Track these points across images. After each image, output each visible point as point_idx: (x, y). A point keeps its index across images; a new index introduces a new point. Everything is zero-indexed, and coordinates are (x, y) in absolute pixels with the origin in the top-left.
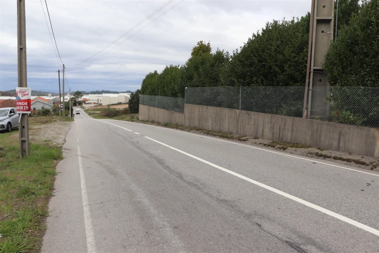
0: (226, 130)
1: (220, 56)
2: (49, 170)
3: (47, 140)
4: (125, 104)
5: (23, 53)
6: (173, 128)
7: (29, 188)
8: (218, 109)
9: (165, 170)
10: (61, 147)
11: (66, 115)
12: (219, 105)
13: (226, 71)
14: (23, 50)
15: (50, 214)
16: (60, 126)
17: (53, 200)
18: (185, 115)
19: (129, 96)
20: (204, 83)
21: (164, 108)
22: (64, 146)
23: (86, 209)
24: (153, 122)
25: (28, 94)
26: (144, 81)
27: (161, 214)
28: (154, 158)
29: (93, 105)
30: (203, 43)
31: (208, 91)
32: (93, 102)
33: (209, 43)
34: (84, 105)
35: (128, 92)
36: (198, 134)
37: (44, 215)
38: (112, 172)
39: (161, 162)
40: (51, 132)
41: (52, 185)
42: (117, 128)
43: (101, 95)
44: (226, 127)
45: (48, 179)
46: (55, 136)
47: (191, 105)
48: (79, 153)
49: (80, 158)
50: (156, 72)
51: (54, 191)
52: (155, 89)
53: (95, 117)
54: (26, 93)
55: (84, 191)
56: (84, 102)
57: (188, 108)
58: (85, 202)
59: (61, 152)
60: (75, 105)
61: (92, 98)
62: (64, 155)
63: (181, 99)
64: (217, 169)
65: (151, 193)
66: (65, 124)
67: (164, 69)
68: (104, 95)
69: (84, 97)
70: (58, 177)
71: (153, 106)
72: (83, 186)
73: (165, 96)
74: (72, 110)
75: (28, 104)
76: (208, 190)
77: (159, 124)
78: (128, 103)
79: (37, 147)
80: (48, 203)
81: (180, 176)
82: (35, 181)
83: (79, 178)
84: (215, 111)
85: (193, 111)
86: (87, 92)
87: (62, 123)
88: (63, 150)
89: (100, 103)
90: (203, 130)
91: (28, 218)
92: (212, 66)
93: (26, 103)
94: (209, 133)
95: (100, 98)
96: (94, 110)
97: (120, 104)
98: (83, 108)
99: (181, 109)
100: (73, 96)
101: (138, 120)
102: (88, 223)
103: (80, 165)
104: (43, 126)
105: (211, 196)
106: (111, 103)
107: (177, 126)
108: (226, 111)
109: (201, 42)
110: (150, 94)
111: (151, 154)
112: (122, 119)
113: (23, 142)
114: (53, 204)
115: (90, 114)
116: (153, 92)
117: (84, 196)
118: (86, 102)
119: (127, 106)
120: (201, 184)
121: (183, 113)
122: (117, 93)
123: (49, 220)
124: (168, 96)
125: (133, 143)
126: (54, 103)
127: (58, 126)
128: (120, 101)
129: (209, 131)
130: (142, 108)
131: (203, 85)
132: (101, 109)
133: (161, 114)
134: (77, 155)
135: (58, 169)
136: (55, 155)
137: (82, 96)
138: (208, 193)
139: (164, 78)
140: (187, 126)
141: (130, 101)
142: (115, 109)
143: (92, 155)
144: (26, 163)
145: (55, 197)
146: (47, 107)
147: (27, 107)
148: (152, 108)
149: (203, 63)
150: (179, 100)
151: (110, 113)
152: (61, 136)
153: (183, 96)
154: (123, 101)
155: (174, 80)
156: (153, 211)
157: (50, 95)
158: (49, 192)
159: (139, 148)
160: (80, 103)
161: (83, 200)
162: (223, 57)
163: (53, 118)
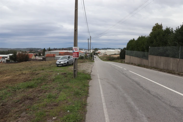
0: (171, 69)
1: (168, 31)
2: (86, 84)
3: (83, 70)
4: (118, 54)
5: (76, 32)
6: (142, 67)
7: (78, 92)
8: (167, 58)
9: (141, 88)
10: (90, 74)
11: (91, 59)
12: (167, 56)
13: (171, 38)
14: (76, 31)
15: (88, 104)
16: (89, 64)
17: (89, 98)
18: (149, 61)
19: (120, 51)
20: (159, 45)
21: (137, 57)
22: (92, 74)
23: (104, 104)
24: (132, 64)
25: (78, 50)
26: (128, 44)
27: (140, 110)
28: (135, 82)
29: (103, 55)
30: (158, 24)
31: (161, 49)
32: (103, 53)
33: (161, 24)
34: (98, 55)
35: (119, 49)
36: (156, 70)
37: (86, 105)
38: (115, 88)
39: (138, 84)
40: (85, 67)
41: (88, 91)
42: (115, 66)
43: (106, 50)
44: (171, 67)
45: (86, 88)
46: (87, 69)
47: (152, 56)
48: (99, 77)
49: (99, 80)
50: (134, 39)
51: (89, 94)
52: (133, 48)
53: (103, 61)
54: (77, 49)
55: (102, 95)
56: (99, 53)
57: (150, 57)
58: (103, 101)
59: (91, 77)
60: (95, 54)
61: (102, 51)
62: (92, 78)
63: (147, 53)
64: (168, 89)
65: (135, 99)
66: (91, 63)
67: (138, 38)
68: (108, 50)
69: (99, 51)
70: (90, 88)
71: (132, 56)
72: (102, 93)
73: (139, 51)
74: (93, 57)
75: (78, 54)
76: (164, 100)
77: (135, 65)
78: (119, 54)
79: (80, 74)
80: (86, 100)
81: (149, 92)
82: (80, 89)
83: (100, 89)
84: (165, 59)
85: (153, 59)
86: (100, 49)
87: (89, 63)
88: (91, 75)
89: (106, 54)
90: (158, 69)
91: (79, 105)
92: (164, 36)
93: (77, 54)
94: (161, 70)
95: (106, 52)
96: (103, 57)
97: (115, 54)
98: (98, 56)
99: (147, 58)
100: (94, 51)
101: (125, 62)
102: (105, 111)
103: (100, 83)
104: (81, 64)
105: (166, 103)
106: (111, 54)
107: (144, 66)
108: (171, 59)
109: (157, 24)
110: (131, 50)
111: (133, 80)
112: (117, 62)
113: (75, 71)
114: (89, 100)
115: (101, 59)
116: (132, 49)
117: (103, 98)
118: (100, 53)
119: (119, 55)
120: (160, 97)
121: (148, 60)
122: (114, 49)
123: (88, 108)
124: (140, 51)
125: (123, 74)
126: (85, 54)
127: (88, 64)
128: (115, 53)
129: (161, 69)
130: (127, 57)
131: (159, 46)
132: (107, 57)
133: (136, 60)
134: (98, 78)
135: (90, 84)
136: (88, 77)
137: (98, 50)
138: (164, 102)
139: (138, 42)
140: (149, 66)
141: (120, 53)
142: (113, 57)
143: (104, 78)
144: (76, 81)
145: (89, 97)
146: (82, 55)
147: (77, 56)
148: (132, 57)
149: (159, 34)
150: (146, 53)
151: (111, 59)
152: (90, 69)
153: (148, 51)
154: (117, 53)
155: (143, 43)
156: (136, 108)
157: (83, 50)
158: (87, 94)
159: (127, 76)
160: (97, 54)
161: (102, 100)
162: (170, 30)
163: (86, 61)
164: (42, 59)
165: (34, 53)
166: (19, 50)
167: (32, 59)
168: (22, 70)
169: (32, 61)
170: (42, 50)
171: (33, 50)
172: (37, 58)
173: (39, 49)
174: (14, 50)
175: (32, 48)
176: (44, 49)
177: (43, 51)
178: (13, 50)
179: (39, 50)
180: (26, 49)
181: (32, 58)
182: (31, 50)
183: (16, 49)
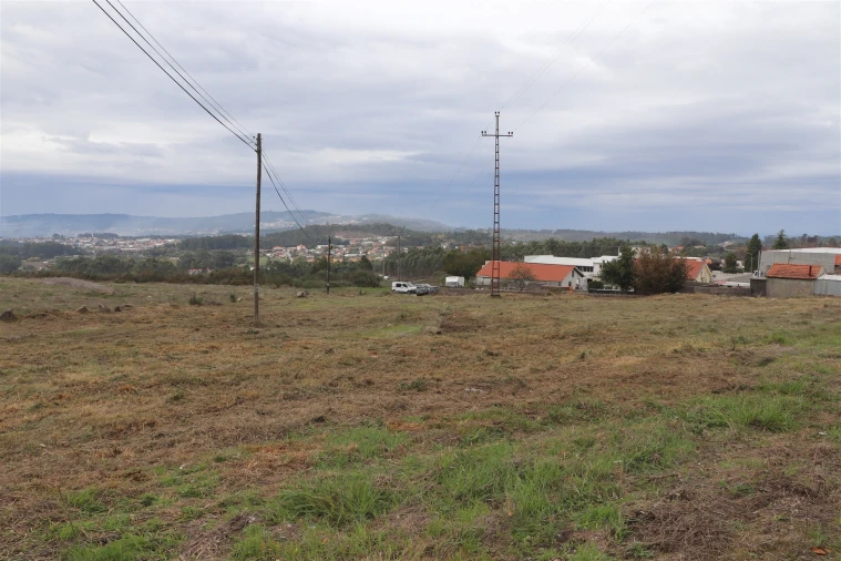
164: (747, 285)
165: (703, 254)
166: (639, 240)
167: (698, 284)
168: (677, 332)
169: (703, 291)
170: (740, 245)
171: (695, 243)
172: (721, 278)
173: (724, 238)
174: (618, 239)
175: (694, 233)
176: (756, 237)
177: (746, 249)
178: (614, 239)
179: (727, 243)
180: (665, 236)
181: (699, 280)
182: (691, 243)
183: (624, 234)
